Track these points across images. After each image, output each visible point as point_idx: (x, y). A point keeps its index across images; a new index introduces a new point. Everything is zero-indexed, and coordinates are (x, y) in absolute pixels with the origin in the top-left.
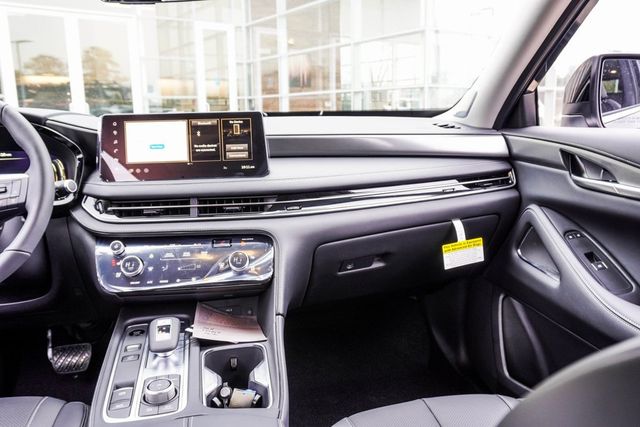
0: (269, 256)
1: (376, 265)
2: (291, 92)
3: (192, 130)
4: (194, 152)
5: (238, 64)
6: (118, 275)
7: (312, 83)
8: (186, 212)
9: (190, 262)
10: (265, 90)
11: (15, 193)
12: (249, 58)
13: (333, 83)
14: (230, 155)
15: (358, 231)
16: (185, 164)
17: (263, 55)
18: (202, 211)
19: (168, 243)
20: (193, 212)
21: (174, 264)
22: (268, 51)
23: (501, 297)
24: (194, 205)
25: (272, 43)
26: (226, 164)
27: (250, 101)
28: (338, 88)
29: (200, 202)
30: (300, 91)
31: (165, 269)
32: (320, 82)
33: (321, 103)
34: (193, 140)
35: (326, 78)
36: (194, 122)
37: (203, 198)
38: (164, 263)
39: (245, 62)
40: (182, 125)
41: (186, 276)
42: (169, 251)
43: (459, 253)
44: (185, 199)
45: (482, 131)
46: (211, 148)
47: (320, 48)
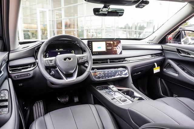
0: (127, 71)
1: (139, 73)
2: (65, 29)
3: (106, 44)
4: (107, 49)
5: (49, 20)
6: (97, 77)
7: (70, 27)
8: (107, 62)
9: (111, 73)
10: (57, 28)
11: (85, 59)
12: (53, 19)
13: (76, 27)
14: (114, 49)
15: (140, 66)
16: (105, 51)
17: (57, 18)
18: (110, 62)
19: (110, 69)
20: (109, 62)
21: (108, 74)
22: (58, 17)
23: (159, 79)
24: (109, 61)
25: (60, 15)
26: (113, 51)
27: (53, 31)
28: (77, 28)
29: (110, 60)
30: (67, 29)
31: (106, 75)
32: (72, 26)
33: (73, 32)
34: (107, 46)
35: (74, 25)
36: (107, 42)
37: (110, 59)
38: (106, 74)
39: (52, 20)
40: (104, 43)
41: (111, 76)
42: (106, 71)
43: (156, 70)
44: (107, 59)
45: (156, 44)
46: (110, 48)
47: (72, 17)
